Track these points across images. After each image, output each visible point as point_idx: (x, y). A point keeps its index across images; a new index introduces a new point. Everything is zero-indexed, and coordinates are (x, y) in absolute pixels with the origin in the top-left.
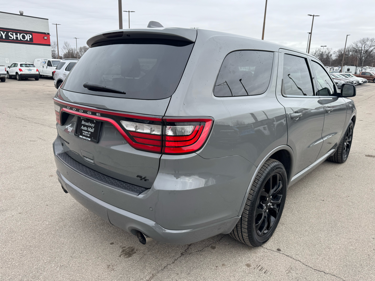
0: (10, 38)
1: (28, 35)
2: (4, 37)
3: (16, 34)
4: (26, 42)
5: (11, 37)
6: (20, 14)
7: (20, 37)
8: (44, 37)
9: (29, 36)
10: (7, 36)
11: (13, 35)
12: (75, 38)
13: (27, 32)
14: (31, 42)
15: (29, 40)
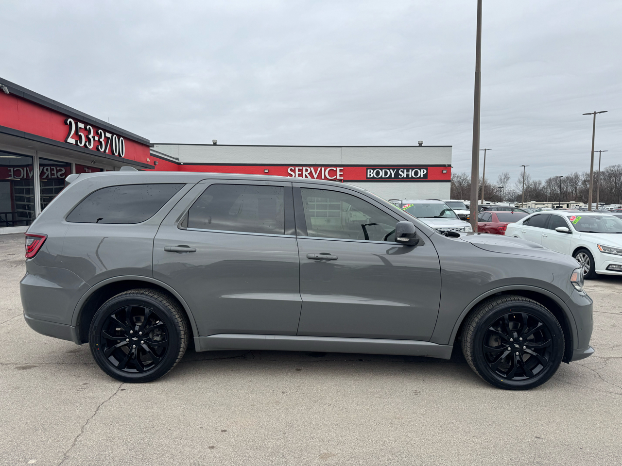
0: (400, 177)
1: (422, 170)
2: (393, 176)
3: (408, 171)
4: (419, 180)
5: (401, 175)
6: (418, 145)
7: (412, 173)
8: (443, 171)
9: (424, 172)
10: (397, 174)
11: (403, 172)
12: (523, 166)
13: (420, 167)
14: (425, 179)
15: (422, 176)
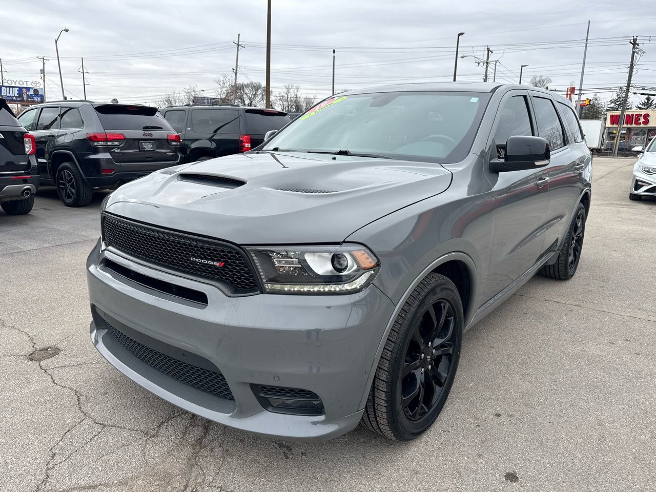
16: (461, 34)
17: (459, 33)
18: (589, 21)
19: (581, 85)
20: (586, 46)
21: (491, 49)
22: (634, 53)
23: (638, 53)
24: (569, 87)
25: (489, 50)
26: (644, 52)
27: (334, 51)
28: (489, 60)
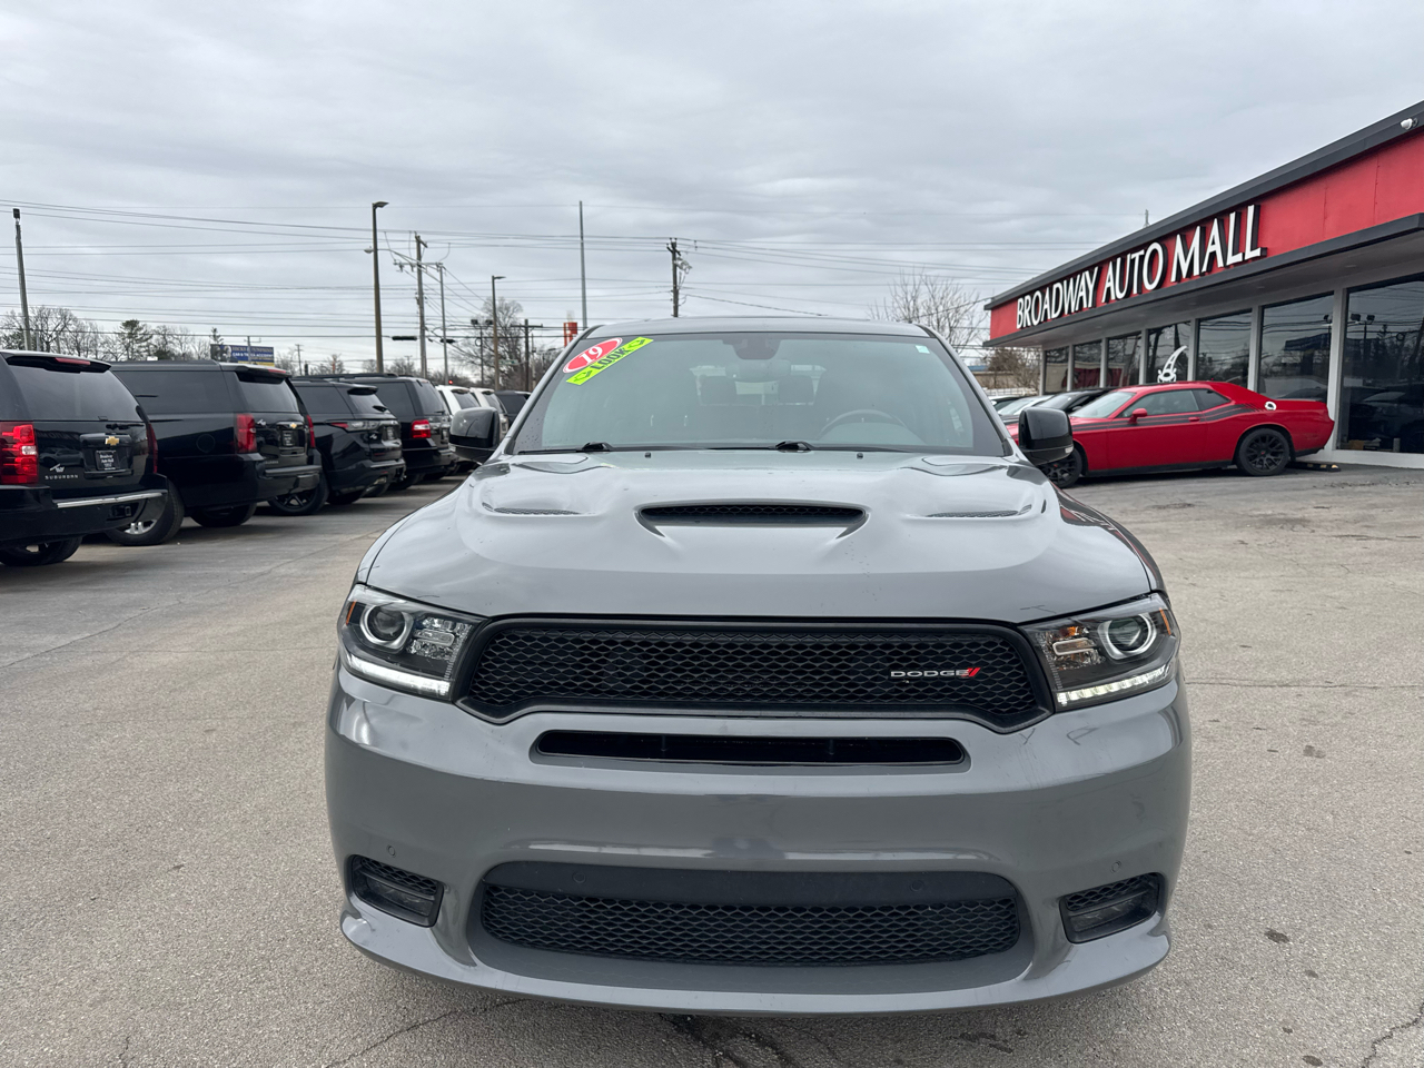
16: (381, 205)
17: (375, 202)
18: (581, 203)
19: (585, 319)
20: (582, 249)
21: (422, 239)
22: (675, 266)
23: (681, 268)
24: (567, 321)
25: (419, 241)
26: (690, 267)
27: (17, 214)
28: (423, 261)
